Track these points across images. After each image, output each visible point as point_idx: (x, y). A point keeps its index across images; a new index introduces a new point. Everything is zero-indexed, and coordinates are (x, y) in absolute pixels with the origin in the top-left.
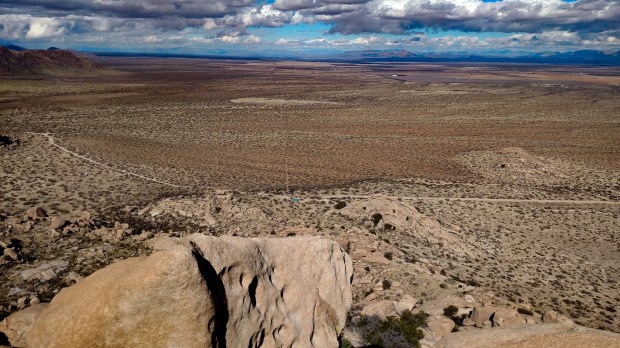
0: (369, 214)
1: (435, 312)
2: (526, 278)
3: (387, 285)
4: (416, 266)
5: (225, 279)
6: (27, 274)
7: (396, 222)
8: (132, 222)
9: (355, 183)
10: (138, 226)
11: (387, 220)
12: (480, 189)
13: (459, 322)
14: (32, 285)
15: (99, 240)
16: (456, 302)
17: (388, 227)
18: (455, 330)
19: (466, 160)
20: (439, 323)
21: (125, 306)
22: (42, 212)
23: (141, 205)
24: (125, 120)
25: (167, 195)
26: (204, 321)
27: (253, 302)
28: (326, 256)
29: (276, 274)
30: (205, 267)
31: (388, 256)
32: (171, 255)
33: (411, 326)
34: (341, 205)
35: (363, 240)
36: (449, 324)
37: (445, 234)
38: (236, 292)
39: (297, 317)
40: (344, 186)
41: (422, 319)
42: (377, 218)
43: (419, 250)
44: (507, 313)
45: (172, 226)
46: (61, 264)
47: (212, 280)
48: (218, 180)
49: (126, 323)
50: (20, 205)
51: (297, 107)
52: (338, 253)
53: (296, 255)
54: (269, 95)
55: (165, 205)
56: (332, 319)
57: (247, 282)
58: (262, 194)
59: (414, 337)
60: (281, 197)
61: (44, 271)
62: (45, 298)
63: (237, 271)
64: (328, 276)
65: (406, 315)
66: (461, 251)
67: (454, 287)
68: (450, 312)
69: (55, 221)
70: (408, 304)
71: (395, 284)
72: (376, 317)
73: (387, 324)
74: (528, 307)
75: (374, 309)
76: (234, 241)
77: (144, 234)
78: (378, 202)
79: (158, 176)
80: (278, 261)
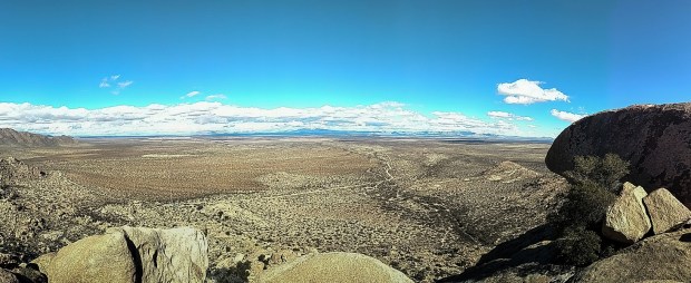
0: (216, 212)
1: (254, 259)
2: (294, 233)
3: (228, 249)
4: (242, 236)
5: (140, 250)
6: (46, 236)
7: (231, 214)
8: (92, 215)
9: (208, 196)
10: (96, 218)
11: (226, 214)
12: (269, 192)
13: (266, 262)
14: (48, 241)
15: (77, 223)
16: (263, 252)
17: (227, 218)
18: (265, 268)
19: (261, 179)
20: (256, 265)
21: (92, 261)
22: (54, 207)
23: (96, 207)
24: (91, 166)
25: (109, 203)
26: (130, 274)
27: (156, 265)
28: (194, 238)
29: (167, 249)
30: (130, 244)
31: (228, 233)
32: (114, 236)
33: (243, 269)
34: (200, 208)
35: (213, 226)
36: (262, 265)
37: (255, 218)
38: (146, 258)
39: (180, 274)
40: (202, 197)
41: (248, 264)
42: (221, 213)
43: (243, 227)
44: (287, 253)
45: (113, 220)
46: (60, 233)
47: (134, 251)
48: (135, 196)
49: (93, 271)
50: (46, 203)
51: (175, 158)
52: (200, 236)
53: (178, 238)
54: (159, 153)
55: (108, 207)
56: (199, 274)
57: (152, 253)
58: (157, 203)
59: (244, 276)
60: (168, 205)
61: (52, 235)
62: (53, 250)
63: (147, 246)
64: (195, 249)
65: (239, 264)
66: (263, 225)
67: (262, 245)
68: (261, 258)
69: (59, 212)
70: (240, 258)
71: (232, 248)
72: (224, 269)
73: (229, 272)
74: (297, 247)
75: (223, 264)
76: (144, 230)
77: (98, 222)
78: (221, 205)
79: (106, 193)
80: (168, 242)
